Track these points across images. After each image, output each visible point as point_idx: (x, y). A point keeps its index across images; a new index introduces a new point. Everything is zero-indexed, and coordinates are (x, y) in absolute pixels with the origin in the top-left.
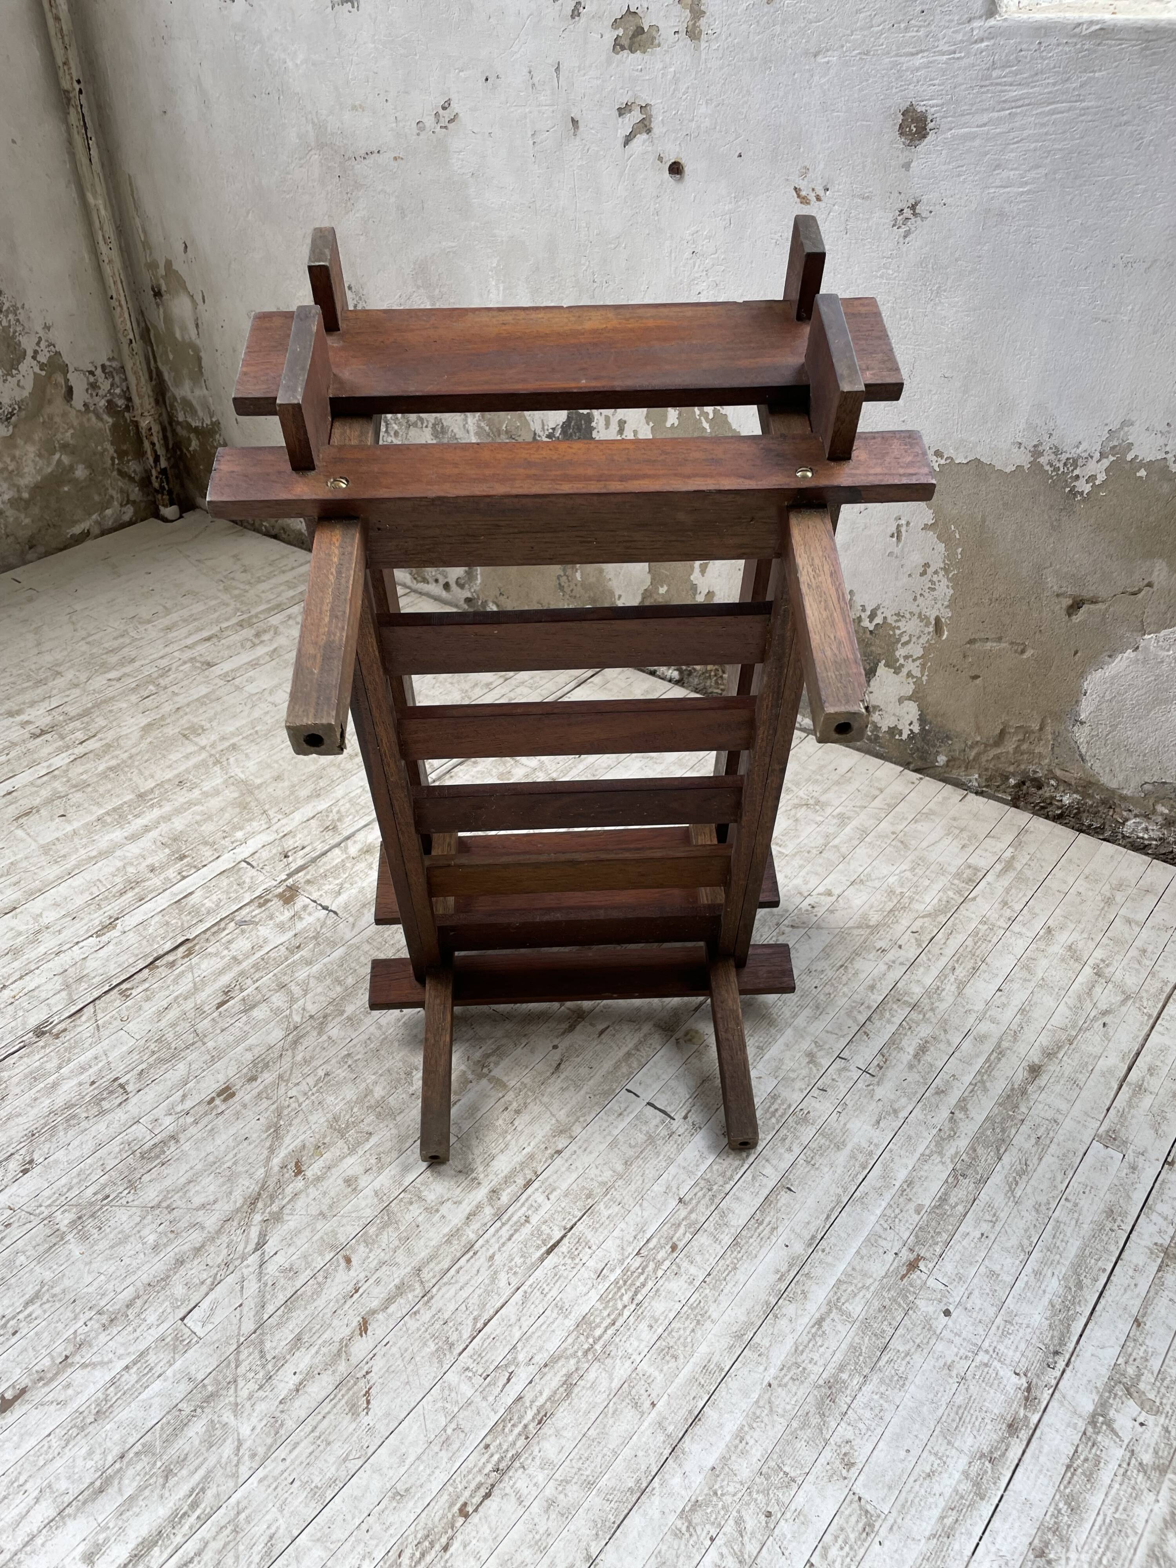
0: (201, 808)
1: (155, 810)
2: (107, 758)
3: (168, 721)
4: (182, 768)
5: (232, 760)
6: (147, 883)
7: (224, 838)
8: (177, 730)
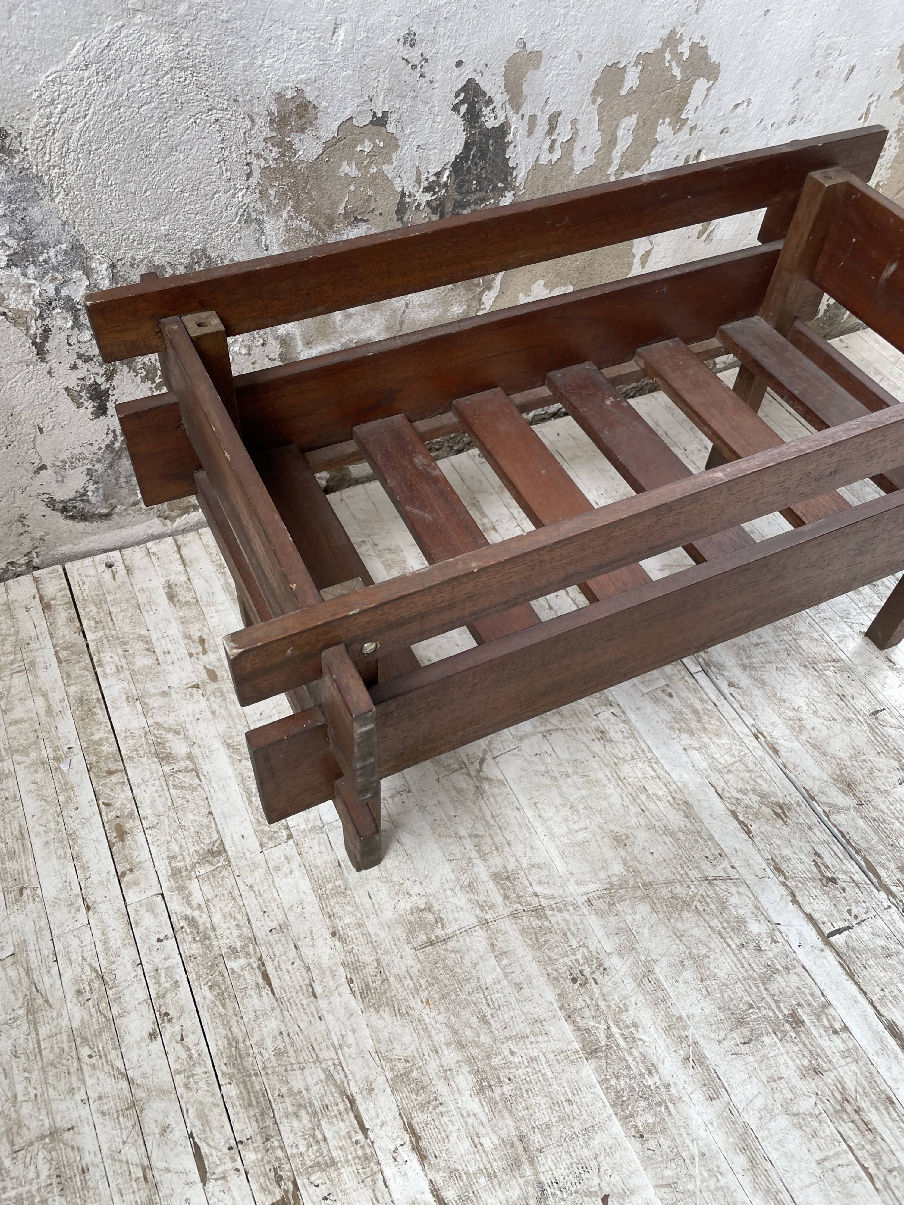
0: (664, 962)
1: (641, 1035)
2: (441, 1088)
3: (368, 958)
4: (533, 968)
5: (539, 889)
6: (850, 1085)
7: (758, 949)
8: (408, 950)
